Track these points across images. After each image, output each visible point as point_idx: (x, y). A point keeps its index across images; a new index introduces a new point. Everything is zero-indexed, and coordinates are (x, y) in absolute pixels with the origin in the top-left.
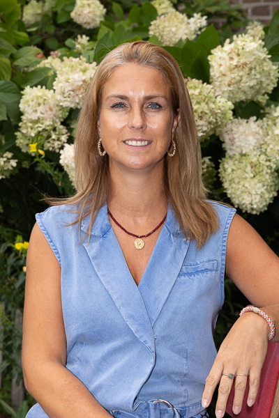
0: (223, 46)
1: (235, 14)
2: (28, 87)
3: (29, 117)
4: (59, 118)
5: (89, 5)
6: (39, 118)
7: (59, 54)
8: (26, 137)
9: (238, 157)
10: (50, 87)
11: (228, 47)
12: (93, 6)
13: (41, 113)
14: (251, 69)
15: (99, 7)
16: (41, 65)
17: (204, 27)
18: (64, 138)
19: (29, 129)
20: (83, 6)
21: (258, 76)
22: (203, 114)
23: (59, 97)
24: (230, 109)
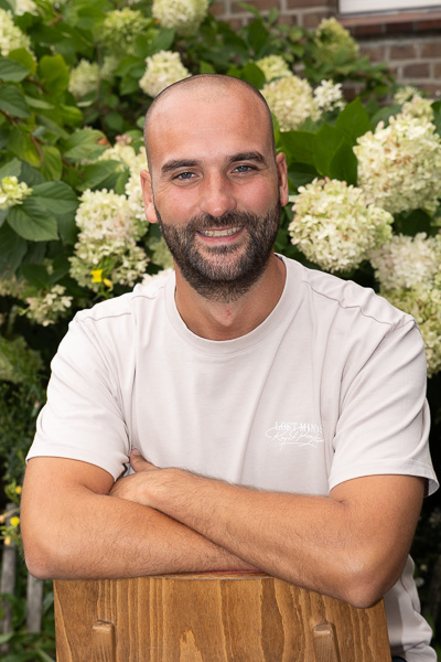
0: (374, 133)
1: (378, 75)
2: (88, 190)
3: (91, 235)
4: (134, 236)
5: (166, 70)
6: (104, 237)
7: (129, 140)
8: (85, 264)
9: (399, 291)
10: (121, 191)
11: (382, 133)
12: (172, 70)
13: (108, 229)
14: (416, 166)
15: (181, 72)
16: (104, 157)
17: (338, 100)
18: (141, 266)
19: (91, 254)
20: (158, 71)
21: (428, 175)
22: (350, 231)
23: (134, 206)
24: (388, 223)
